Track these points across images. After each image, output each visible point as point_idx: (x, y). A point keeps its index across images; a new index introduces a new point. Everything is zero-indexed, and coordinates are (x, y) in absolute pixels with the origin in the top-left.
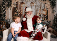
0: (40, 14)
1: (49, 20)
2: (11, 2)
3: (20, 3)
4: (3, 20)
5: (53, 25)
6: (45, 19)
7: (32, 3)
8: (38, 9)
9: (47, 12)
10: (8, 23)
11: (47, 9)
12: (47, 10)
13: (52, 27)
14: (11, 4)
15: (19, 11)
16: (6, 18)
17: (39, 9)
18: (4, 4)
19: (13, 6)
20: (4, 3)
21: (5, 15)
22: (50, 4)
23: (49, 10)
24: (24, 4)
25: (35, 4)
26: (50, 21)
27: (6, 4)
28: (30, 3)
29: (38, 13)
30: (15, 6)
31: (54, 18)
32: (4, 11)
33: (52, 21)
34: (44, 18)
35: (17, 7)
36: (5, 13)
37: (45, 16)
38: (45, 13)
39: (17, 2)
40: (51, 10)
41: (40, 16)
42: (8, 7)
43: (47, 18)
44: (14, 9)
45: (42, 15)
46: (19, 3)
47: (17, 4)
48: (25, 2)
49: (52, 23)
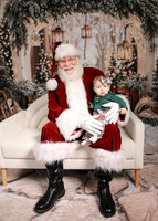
0: (113, 59)
1: (143, 75)
2: (25, 31)
3: (50, 33)
4: (9, 85)
5: (153, 89)
6: (128, 74)
7: (86, 28)
8: (105, 44)
9: (135, 51)
10: (22, 93)
11: (133, 41)
12: (134, 46)
13: (151, 96)
14: (25, 36)
15: (51, 55)
16: (17, 80)
17: (110, 43)
18: (7, 41)
19: (32, 42)
20: (4, 35)
21: (12, 73)
22: (143, 26)
23: (139, 45)
24: (63, 32)
25: (94, 31)
26: (146, 79)
27: (12, 39)
28: (79, 28)
29: (108, 57)
30: (38, 44)
31: (156, 67)
32: (7, 59)
33: (150, 78)
34: (126, 70)
35: (43, 46)
36: (11, 67)
37: (129, 65)
38: (128, 55)
39: (42, 31)
40: (147, 44)
41: (114, 64)
42: (19, 48)
43: (135, 68)
44: (36, 50)
45: (118, 63)
46: (48, 33)
47: (41, 36)
48: (64, 28)
49: (151, 84)
